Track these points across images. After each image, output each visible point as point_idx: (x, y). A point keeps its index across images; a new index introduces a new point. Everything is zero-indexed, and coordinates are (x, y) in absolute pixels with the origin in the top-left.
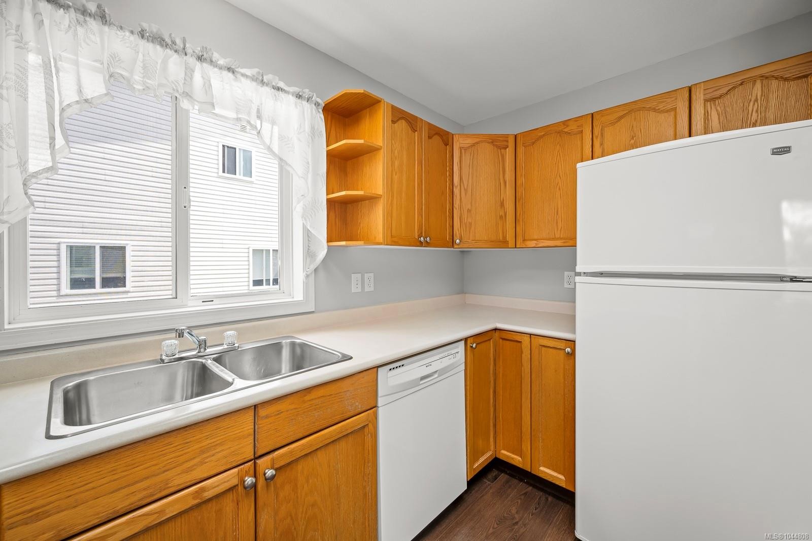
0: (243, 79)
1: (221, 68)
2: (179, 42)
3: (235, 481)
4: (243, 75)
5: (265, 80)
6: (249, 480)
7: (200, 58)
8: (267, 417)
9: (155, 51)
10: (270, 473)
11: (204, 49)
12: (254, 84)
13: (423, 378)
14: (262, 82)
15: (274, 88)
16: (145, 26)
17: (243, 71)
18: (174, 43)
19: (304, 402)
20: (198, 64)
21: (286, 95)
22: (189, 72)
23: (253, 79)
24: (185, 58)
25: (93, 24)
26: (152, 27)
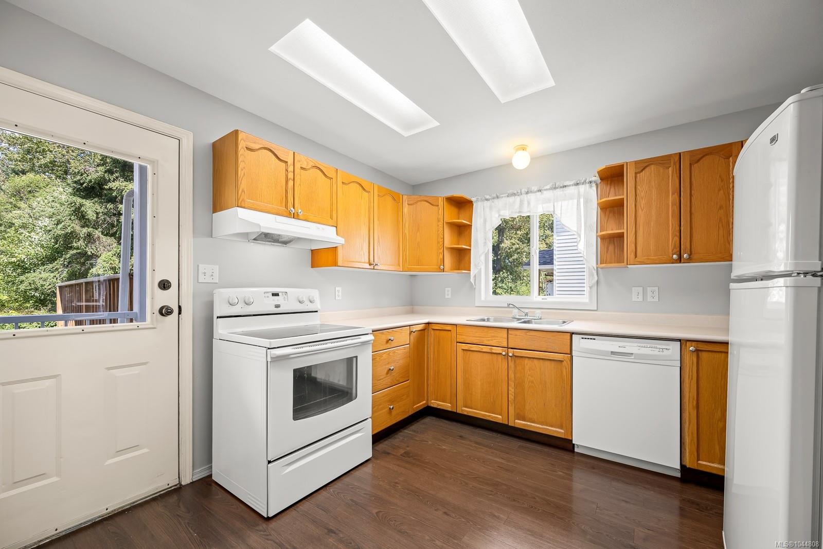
0: (545, 192)
1: (535, 192)
2: (519, 191)
3: (500, 352)
4: (547, 190)
5: (557, 186)
6: (504, 353)
7: (527, 193)
8: (511, 334)
9: (511, 199)
10: (510, 354)
11: (528, 188)
12: (551, 191)
13: (613, 353)
14: (555, 188)
15: (561, 187)
16: (509, 192)
17: (545, 188)
18: (518, 193)
19: (526, 335)
20: (525, 196)
21: (569, 187)
22: (521, 202)
23: (551, 189)
24: (521, 196)
25: (496, 201)
26: (510, 191)
